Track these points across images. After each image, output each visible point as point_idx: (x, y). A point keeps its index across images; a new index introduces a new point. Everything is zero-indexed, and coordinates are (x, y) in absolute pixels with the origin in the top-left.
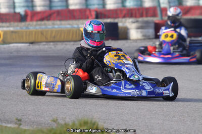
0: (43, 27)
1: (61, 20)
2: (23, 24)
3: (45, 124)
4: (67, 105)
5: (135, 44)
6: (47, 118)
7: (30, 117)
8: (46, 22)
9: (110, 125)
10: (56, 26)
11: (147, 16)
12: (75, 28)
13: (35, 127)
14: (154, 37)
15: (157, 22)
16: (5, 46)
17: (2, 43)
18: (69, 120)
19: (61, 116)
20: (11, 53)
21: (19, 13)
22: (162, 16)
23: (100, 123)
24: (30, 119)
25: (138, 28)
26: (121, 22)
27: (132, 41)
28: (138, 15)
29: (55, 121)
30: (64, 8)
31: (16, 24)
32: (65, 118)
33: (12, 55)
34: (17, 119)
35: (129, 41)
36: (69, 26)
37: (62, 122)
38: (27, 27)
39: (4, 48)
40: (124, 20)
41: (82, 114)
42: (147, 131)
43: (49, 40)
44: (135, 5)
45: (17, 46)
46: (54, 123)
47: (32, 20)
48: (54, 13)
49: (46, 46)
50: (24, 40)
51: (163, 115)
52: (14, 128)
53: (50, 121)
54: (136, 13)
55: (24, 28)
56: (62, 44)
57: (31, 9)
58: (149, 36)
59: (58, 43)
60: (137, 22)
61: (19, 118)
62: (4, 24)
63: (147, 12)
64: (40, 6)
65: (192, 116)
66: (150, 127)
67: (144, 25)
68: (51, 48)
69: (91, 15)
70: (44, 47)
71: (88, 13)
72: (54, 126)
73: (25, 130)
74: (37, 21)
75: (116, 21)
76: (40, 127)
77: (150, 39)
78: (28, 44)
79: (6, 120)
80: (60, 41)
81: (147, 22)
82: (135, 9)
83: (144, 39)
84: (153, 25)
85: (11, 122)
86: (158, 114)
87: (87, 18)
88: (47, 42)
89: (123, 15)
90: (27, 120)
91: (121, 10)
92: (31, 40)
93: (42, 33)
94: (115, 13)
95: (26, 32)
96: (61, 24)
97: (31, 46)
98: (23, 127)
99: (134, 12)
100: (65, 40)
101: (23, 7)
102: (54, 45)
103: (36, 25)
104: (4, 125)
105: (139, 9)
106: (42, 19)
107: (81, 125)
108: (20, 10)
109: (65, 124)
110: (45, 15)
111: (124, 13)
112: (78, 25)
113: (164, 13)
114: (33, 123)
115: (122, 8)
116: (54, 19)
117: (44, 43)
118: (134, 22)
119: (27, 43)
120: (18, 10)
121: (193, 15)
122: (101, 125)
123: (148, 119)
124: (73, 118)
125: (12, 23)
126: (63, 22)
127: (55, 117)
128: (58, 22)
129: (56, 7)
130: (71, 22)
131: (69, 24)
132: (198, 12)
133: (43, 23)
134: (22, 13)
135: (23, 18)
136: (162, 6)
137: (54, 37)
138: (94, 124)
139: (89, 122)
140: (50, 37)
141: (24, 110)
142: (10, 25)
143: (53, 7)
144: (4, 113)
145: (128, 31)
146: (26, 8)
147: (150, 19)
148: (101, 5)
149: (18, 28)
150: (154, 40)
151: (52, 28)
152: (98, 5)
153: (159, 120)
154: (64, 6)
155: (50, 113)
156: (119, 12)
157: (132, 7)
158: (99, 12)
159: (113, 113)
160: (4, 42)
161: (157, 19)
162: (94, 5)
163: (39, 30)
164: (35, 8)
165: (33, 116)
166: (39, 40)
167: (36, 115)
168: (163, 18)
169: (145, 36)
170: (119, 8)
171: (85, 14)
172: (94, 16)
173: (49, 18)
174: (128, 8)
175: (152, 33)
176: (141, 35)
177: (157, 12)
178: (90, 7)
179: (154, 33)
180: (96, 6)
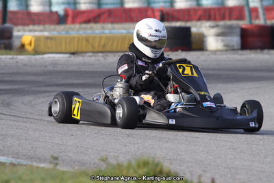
0: (89, 32)
1: (112, 22)
2: (62, 27)
3: (90, 165)
4: (121, 138)
5: (213, 57)
6: (93, 156)
7: (70, 154)
8: (92, 25)
9: (178, 167)
10: (107, 31)
11: (230, 19)
13: (77, 168)
14: (239, 47)
15: (244, 26)
16: (37, 57)
17: (33, 52)
18: (123, 159)
20: (45, 67)
21: (56, 13)
22: (251, 19)
23: (165, 164)
24: (70, 157)
25: (218, 35)
26: (195, 26)
27: (209, 53)
28: (218, 16)
29: (104, 160)
30: (118, 6)
31: (53, 27)
32: (118, 156)
33: (46, 69)
34: (52, 157)
35: (205, 53)
36: (124, 31)
37: (114, 162)
38: (67, 32)
39: (36, 60)
40: (199, 23)
41: (141, 152)
42: (229, 176)
43: (97, 49)
44: (216, 4)
45: (53, 57)
46: (102, 163)
47: (73, 22)
48: (104, 12)
49: (93, 58)
50: (64, 50)
51: (251, 154)
52: (48, 169)
53: (97, 161)
54: (215, 16)
55: (63, 33)
56: (115, 56)
57: (72, 7)
58: (233, 46)
59: (109, 54)
60: (217, 26)
61: (55, 155)
62: (36, 27)
63: (230, 14)
64: (84, 3)
66: (233, 171)
67: (226, 31)
68: (99, 60)
69: (154, 17)
70: (89, 59)
71: (150, 13)
72: (103, 166)
73: (63, 173)
74: (80, 23)
75: (188, 24)
76: (83, 168)
77: (234, 50)
78: (68, 55)
79: (38, 158)
80: (112, 52)
81: (231, 27)
82: (214, 9)
83: (226, 50)
84: (238, 31)
85: (45, 161)
86: (245, 153)
88: (93, 52)
89: (197, 16)
90: (66, 158)
91: (195, 10)
92: (73, 50)
93: (87, 40)
94: (187, 14)
95: (66, 38)
96: (114, 28)
97: (73, 57)
98: (61, 168)
99: (212, 13)
100: (119, 50)
101: (63, 3)
102: (103, 56)
103: (79, 30)
104: (35, 164)
105: (219, 9)
106: (88, 21)
107: (139, 166)
108: (58, 8)
109: (118, 164)
110: (91, 16)
111: (200, 13)
113: (254, 15)
114: (74, 162)
115: (197, 7)
116: (104, 22)
117: (90, 54)
118: (213, 27)
119: (66, 53)
120: (55, 8)
122: (167, 166)
123: (230, 159)
124: (128, 157)
125: (47, 26)
126: (116, 26)
127: (103, 154)
128: (109, 26)
129: (107, 4)
130: (126, 25)
131: (125, 29)
133: (89, 26)
134: (61, 12)
135: (61, 20)
136: (252, 5)
137: (104, 46)
138: (157, 165)
139: (151, 162)
140: (99, 46)
141: (62, 145)
142: (44, 28)
143: (103, 4)
144: (36, 148)
145: (205, 39)
146: (66, 6)
147: (234, 22)
148: (168, 2)
149: (55, 33)
150: (240, 52)
151: (101, 33)
152: (165, 2)
153: (245, 161)
154: (117, 4)
155: (97, 150)
156: (192, 13)
157: (210, 6)
158: (165, 11)
159: (182, 151)
160: (36, 52)
161: (244, 24)
162: (158, 2)
163: (84, 35)
164: (78, 6)
165: (74, 152)
166: (84, 50)
167: (78, 152)
168: (253, 21)
169: (228, 46)
170: (193, 7)
171: (146, 15)
172: (159, 18)
173: (97, 19)
174: (205, 7)
175: (237, 41)
176: (222, 44)
177: (244, 14)
178: (153, 5)
179: (239, 42)
180: (162, 4)
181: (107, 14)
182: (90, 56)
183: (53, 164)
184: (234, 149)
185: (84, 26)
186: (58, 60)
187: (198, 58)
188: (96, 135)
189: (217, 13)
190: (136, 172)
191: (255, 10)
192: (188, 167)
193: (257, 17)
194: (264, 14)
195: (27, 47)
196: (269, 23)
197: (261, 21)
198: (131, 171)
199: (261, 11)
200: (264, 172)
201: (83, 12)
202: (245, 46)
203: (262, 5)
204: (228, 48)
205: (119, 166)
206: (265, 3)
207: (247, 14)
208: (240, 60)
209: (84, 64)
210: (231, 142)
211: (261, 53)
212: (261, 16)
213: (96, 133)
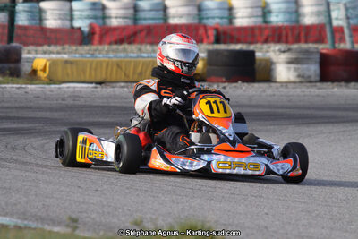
0: (122, 55)
1: (152, 43)
2: (86, 48)
4: (160, 195)
6: (123, 219)
7: (93, 216)
8: (126, 46)
10: (145, 55)
11: (306, 42)
13: (102, 233)
14: (318, 78)
15: (324, 51)
16: (53, 86)
17: (47, 80)
18: (163, 223)
19: (148, 216)
20: (63, 100)
21: (80, 28)
22: (334, 42)
24: (94, 219)
25: (290, 62)
26: (261, 50)
27: (278, 85)
28: (290, 39)
29: (136, 223)
30: (161, 22)
31: (74, 48)
32: (156, 219)
33: (64, 103)
34: (70, 218)
35: (273, 84)
37: (150, 226)
38: (93, 55)
39: (51, 91)
40: (265, 46)
41: (186, 214)
43: (131, 79)
44: (287, 21)
45: (74, 88)
46: (136, 227)
47: (101, 42)
48: (141, 30)
49: (126, 89)
50: (87, 79)
51: (331, 219)
52: (64, 234)
53: (128, 224)
54: (287, 36)
55: (88, 56)
58: (309, 77)
60: (289, 50)
61: (74, 216)
62: (52, 48)
63: (307, 34)
64: (116, 18)
67: (301, 57)
69: (208, 37)
70: (121, 90)
71: (201, 31)
74: (110, 43)
75: (252, 47)
76: (110, 234)
77: (310, 82)
78: (94, 85)
79: (51, 220)
81: (307, 52)
82: (286, 27)
83: (301, 82)
84: (317, 57)
85: (59, 224)
86: (323, 218)
87: (200, 41)
88: (126, 82)
89: (264, 37)
90: (88, 220)
91: (260, 28)
92: (99, 79)
93: (119, 66)
94: (250, 34)
95: (91, 63)
96: (154, 51)
97: (99, 87)
98: (81, 233)
99: (284, 33)
101: (88, 17)
103: (108, 52)
104: (47, 227)
105: (293, 28)
106: (121, 41)
108: (82, 24)
110: (125, 34)
111: (265, 34)
113: (338, 36)
114: (99, 226)
115: (264, 25)
116: (142, 42)
117: (122, 84)
118: (284, 52)
119: (92, 83)
120: (77, 24)
123: (303, 225)
124: (170, 220)
125: (67, 46)
127: (137, 216)
128: (148, 47)
129: (145, 19)
133: (121, 47)
134: (86, 29)
135: (85, 38)
136: (335, 23)
137: (140, 74)
140: (134, 73)
141: (83, 203)
142: (63, 49)
143: (140, 19)
144: (48, 206)
145: (273, 67)
146: (93, 21)
147: (311, 46)
148: (226, 18)
149: (77, 55)
150: (318, 84)
151: (138, 57)
152: (222, 18)
153: (323, 228)
154: (158, 19)
155: (129, 210)
156: (257, 32)
157: (280, 24)
158: (221, 30)
159: (240, 214)
160: (51, 81)
161: (324, 48)
162: (213, 18)
163: (115, 59)
164: (107, 20)
165: (98, 213)
166: (114, 78)
167: (103, 212)
168: (337, 45)
169: (303, 77)
170: (258, 24)
171: (197, 34)
172: (212, 39)
173: (132, 39)
174: (274, 24)
175: (315, 71)
176: (296, 74)
177: (326, 35)
178: (205, 22)
179: (318, 71)
180: (218, 21)
181: (144, 33)
182: (122, 87)
183: (71, 227)
184: (309, 212)
185: (115, 47)
186: (81, 92)
187: (264, 91)
188: (127, 191)
189: (290, 34)
191: (340, 29)
193: (342, 40)
194: (351, 36)
195: (40, 74)
196: (357, 47)
197: (347, 45)
199: (346, 31)
201: (115, 29)
202: (325, 77)
203: (349, 23)
204: (303, 80)
206: (351, 22)
207: (329, 35)
208: (318, 96)
209: (115, 97)
210: (305, 203)
211: (346, 86)
212: (347, 38)
213: (128, 188)
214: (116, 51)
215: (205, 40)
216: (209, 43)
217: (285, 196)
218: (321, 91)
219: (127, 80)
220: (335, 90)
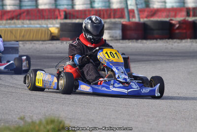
0: (13, 26)
1: (29, 19)
3: (12, 122)
4: (35, 103)
6: (14, 116)
8: (15, 21)
9: (76, 124)
10: (26, 26)
11: (114, 18)
12: (44, 27)
13: (2, 124)
14: (121, 38)
15: (124, 23)
18: (36, 118)
19: (28, 115)
22: (129, 18)
29: (21, 119)
30: (34, 7)
32: (32, 116)
36: (38, 26)
37: (29, 120)
41: (49, 113)
43: (18, 39)
44: (104, 7)
46: (21, 121)
47: (1, 19)
51: (128, 115)
53: (17, 119)
54: (104, 15)
56: (31, 43)
57: (1, 8)
58: (116, 37)
59: (27, 42)
63: (114, 14)
64: (10, 5)
65: (156, 117)
67: (111, 26)
68: (20, 47)
69: (60, 15)
71: (57, 13)
72: (22, 123)
74: (7, 20)
76: (7, 125)
77: (117, 40)
80: (29, 41)
81: (115, 23)
82: (103, 10)
83: (112, 40)
84: (120, 26)
86: (124, 114)
87: (56, 18)
91: (89, 11)
93: (11, 32)
96: (31, 24)
99: (102, 13)
100: (34, 39)
102: (23, 44)
103: (5, 25)
105: (107, 11)
106: (12, 18)
107: (47, 124)
109: (32, 122)
110: (14, 14)
111: (92, 14)
112: (47, 25)
113: (131, 15)
114: (1, 121)
115: (91, 9)
116: (24, 19)
121: (159, 17)
122: (67, 123)
123: (113, 119)
124: (40, 117)
126: (32, 22)
127: (22, 115)
128: (28, 22)
129: (25, 6)
130: (40, 22)
131: (39, 24)
132: (165, 14)
133: (12, 22)
136: (130, 7)
137: (23, 36)
138: (61, 123)
139: (56, 120)
140: (20, 36)
143: (23, 6)
147: (117, 20)
148: (70, 5)
150: (121, 41)
151: (22, 27)
152: (68, 5)
153: (124, 120)
154: (33, 6)
155: (17, 111)
156: (87, 13)
157: (100, 8)
158: (68, 12)
159: (79, 113)
161: (124, 21)
162: (63, 5)
163: (9, 29)
164: (4, 7)
166: (9, 39)
167: (3, 113)
168: (131, 19)
169: (113, 37)
170: (88, 8)
171: (54, 14)
172: (63, 16)
173: (19, 17)
174: (97, 8)
175: (119, 34)
176: (109, 36)
177: (125, 14)
178: (59, 7)
179: (121, 34)
180: (66, 7)
181: (25, 13)
184: (116, 111)
185: (9, 21)
188: (16, 101)
189: (105, 14)
190: (45, 128)
191: (133, 11)
192: (83, 124)
193: (134, 17)
194: (138, 14)
196: (142, 20)
197: (136, 19)
198: (42, 127)
199: (136, 12)
200: (137, 128)
201: (9, 12)
202: (125, 37)
203: (137, 8)
205: (33, 123)
206: (139, 7)
207: (126, 14)
208: (121, 47)
210: (114, 106)
211: (136, 42)
212: (136, 16)
213: (17, 99)
214: (10, 24)
215: (59, 17)
216: (61, 19)
217: (103, 102)
218: (122, 45)
219: (16, 40)
220: (130, 44)
